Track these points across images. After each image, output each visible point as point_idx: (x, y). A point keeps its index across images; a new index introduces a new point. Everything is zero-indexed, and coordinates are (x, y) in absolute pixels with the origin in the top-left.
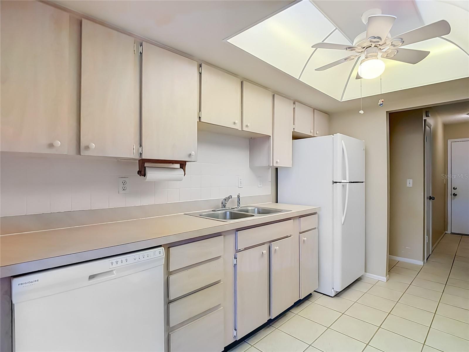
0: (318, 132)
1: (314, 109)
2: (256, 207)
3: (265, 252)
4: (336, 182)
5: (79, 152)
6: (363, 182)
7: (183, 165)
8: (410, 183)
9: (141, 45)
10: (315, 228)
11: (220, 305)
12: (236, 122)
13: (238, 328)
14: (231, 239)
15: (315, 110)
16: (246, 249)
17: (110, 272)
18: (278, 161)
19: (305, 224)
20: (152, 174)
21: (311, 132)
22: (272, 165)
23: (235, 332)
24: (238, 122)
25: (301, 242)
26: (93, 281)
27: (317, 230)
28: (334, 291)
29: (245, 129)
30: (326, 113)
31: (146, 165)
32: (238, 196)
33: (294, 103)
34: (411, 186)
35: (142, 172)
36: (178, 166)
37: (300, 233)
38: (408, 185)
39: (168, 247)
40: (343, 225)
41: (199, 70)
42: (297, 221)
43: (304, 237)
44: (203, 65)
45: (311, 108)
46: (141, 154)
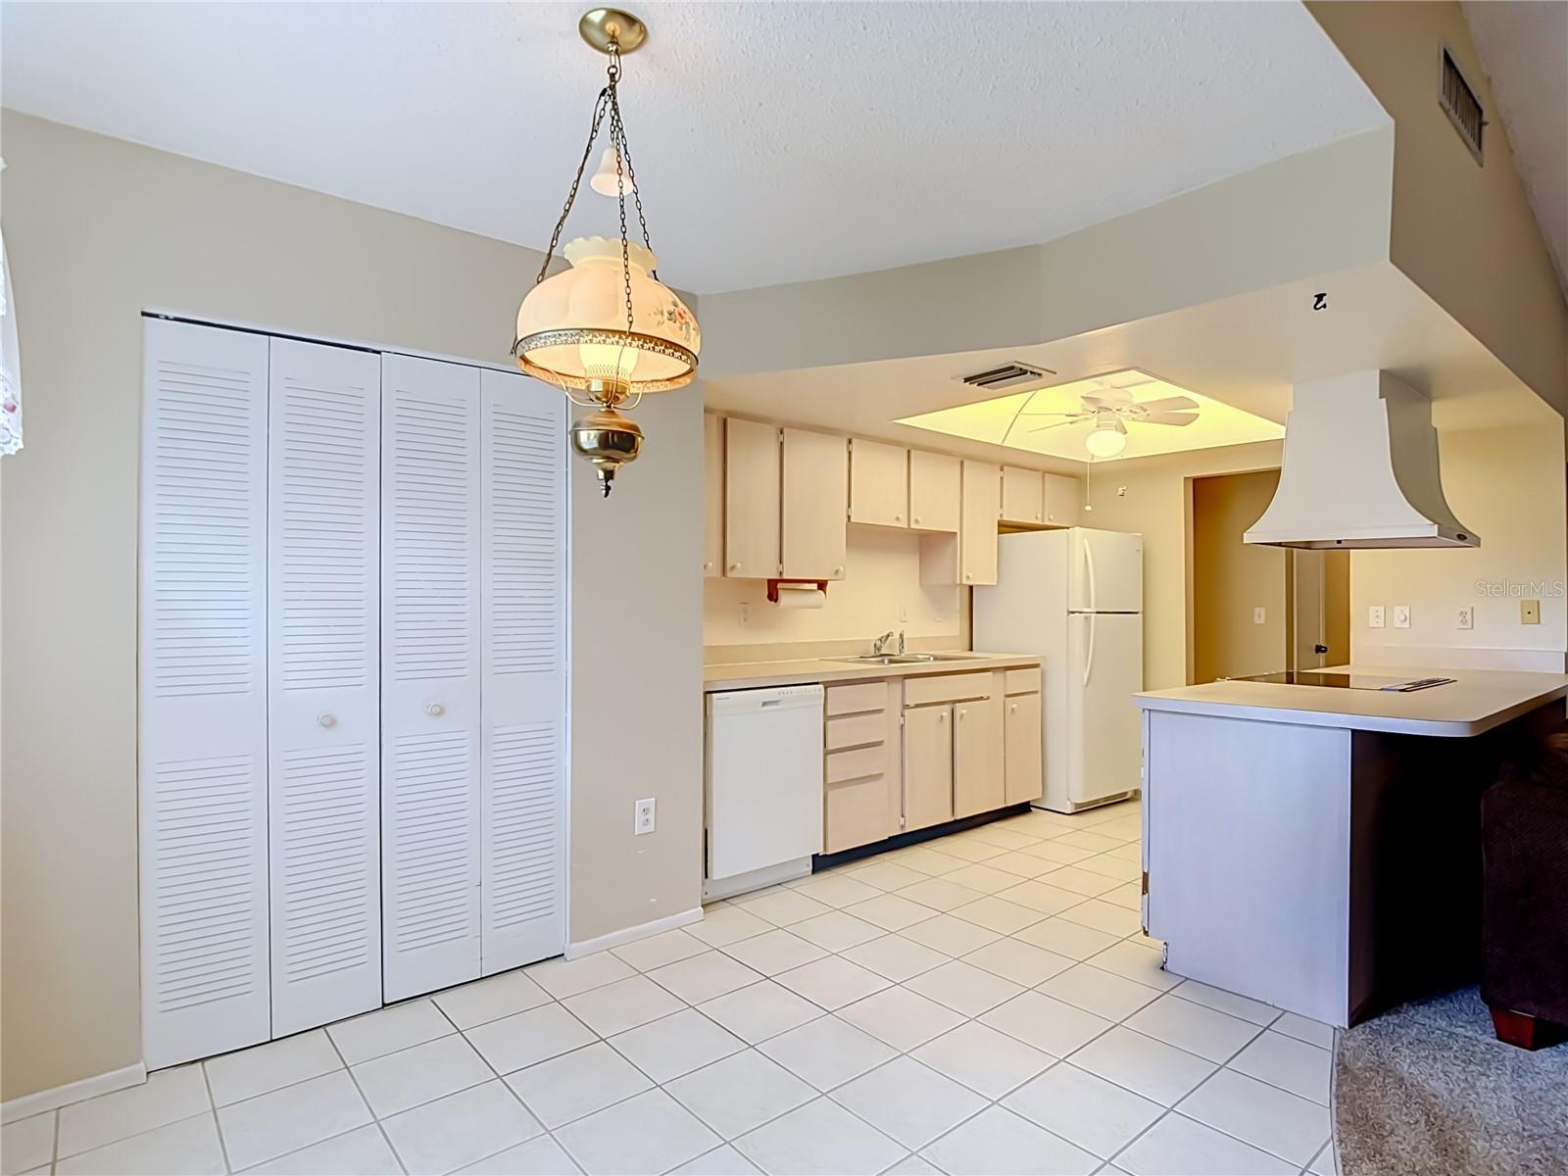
0: (1051, 517)
1: (1045, 472)
2: (931, 655)
3: (944, 714)
4: (1073, 612)
5: (724, 572)
6: (1137, 613)
7: (822, 585)
8: (1260, 616)
9: (782, 433)
10: (1036, 692)
11: (881, 774)
12: (900, 516)
13: (906, 815)
14: (897, 688)
15: (1047, 475)
16: (917, 706)
17: (775, 702)
18: (971, 575)
19: (1016, 681)
20: (785, 599)
21: (1037, 518)
22: (958, 582)
23: (902, 820)
24: (903, 517)
25: (1008, 712)
26: (766, 708)
27: (1039, 695)
28: (1071, 803)
29: (913, 526)
30: (1072, 476)
31: (779, 586)
32: (901, 636)
33: (1002, 469)
34: (1262, 621)
35: (773, 596)
36: (815, 586)
37: (1007, 696)
38: (1257, 621)
39: (827, 685)
40: (1087, 685)
41: (848, 447)
42: (999, 676)
43: (1012, 703)
44: (854, 441)
45: (1035, 473)
46: (781, 573)
